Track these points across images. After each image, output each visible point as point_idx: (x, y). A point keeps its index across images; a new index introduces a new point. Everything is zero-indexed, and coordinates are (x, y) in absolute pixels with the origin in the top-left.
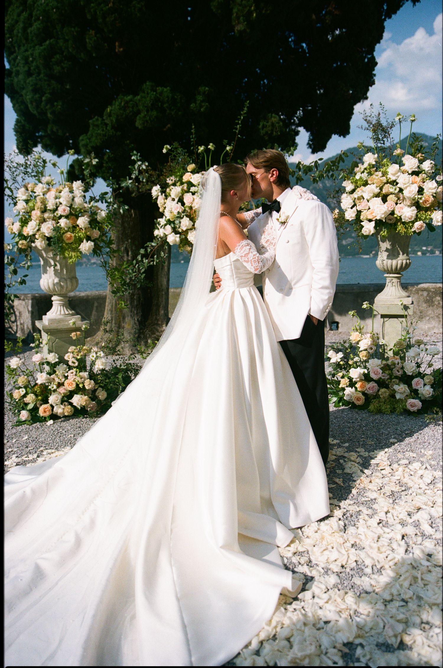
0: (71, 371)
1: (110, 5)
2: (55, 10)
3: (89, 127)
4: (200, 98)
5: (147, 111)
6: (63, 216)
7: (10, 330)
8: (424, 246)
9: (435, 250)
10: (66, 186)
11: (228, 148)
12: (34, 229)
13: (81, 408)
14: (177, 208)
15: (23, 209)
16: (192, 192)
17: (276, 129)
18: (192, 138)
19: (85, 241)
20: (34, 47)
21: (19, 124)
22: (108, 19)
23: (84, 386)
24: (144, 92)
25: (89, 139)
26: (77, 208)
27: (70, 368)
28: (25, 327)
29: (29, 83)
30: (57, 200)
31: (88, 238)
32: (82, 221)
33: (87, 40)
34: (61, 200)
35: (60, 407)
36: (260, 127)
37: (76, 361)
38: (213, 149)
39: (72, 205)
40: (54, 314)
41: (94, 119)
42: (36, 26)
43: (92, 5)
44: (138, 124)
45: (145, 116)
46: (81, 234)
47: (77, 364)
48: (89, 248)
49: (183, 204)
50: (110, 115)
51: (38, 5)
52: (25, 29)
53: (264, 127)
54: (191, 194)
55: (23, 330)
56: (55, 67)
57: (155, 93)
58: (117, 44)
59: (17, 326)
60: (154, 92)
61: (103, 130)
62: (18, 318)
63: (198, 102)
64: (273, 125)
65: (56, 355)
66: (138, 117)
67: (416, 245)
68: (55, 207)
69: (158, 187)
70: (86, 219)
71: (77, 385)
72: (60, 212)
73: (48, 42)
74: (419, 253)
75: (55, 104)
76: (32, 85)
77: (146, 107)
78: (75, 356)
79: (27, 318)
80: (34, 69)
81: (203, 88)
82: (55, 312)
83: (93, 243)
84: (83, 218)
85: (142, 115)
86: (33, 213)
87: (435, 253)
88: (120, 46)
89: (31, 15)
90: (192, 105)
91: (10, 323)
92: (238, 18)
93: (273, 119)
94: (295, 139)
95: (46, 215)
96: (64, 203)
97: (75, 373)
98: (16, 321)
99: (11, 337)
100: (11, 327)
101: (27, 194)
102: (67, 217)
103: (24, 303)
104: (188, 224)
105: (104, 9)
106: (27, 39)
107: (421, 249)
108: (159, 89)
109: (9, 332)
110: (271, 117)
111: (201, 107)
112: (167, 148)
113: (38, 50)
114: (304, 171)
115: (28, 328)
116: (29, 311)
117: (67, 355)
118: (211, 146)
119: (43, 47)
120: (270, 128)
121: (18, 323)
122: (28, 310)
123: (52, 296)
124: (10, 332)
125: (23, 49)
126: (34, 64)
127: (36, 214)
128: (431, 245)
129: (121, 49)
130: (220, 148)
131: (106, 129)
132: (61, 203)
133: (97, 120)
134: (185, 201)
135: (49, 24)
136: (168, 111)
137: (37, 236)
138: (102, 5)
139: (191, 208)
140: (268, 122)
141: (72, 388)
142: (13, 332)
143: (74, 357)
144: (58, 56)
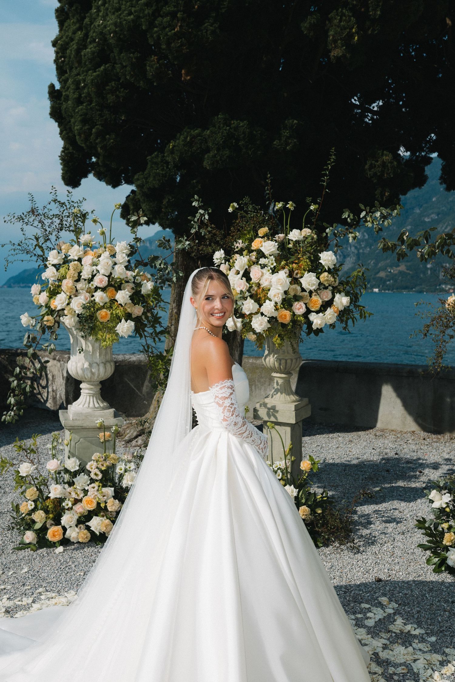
0: (93, 485)
1: (176, 30)
2: (112, 35)
3: (147, 163)
4: (286, 133)
5: (218, 150)
6: (100, 288)
7: (39, 396)
10: (107, 249)
11: (312, 207)
12: (63, 303)
13: (100, 533)
14: (241, 285)
15: (52, 277)
16: (261, 265)
17: (388, 170)
18: (268, 190)
19: (123, 320)
20: (87, 72)
21: (66, 152)
22: (173, 45)
23: (106, 506)
24: (214, 126)
25: (146, 178)
26: (117, 278)
27: (92, 481)
28: (58, 396)
29: (78, 112)
30: (94, 267)
31: (128, 317)
32: (123, 296)
33: (148, 68)
34: (99, 268)
35: (74, 531)
36: (367, 167)
37: (99, 473)
38: (292, 208)
39: (111, 273)
40: (81, 406)
41: (153, 155)
42: (90, 49)
43: (155, 29)
44: (206, 164)
45: (214, 156)
46: (119, 312)
47: (100, 477)
48: (128, 330)
49: (249, 279)
50: (172, 152)
51: (95, 26)
52: (78, 51)
53: (372, 167)
54: (259, 266)
55: (54, 398)
56: (109, 96)
57: (228, 128)
58: (183, 71)
59: (48, 392)
60: (227, 126)
61: (163, 170)
62: (50, 382)
63: (283, 139)
64: (384, 164)
65: (77, 461)
66: (206, 156)
68: (90, 276)
69: (222, 251)
70: (127, 293)
71: (98, 504)
72: (96, 282)
73: (102, 68)
75: (108, 136)
76: (81, 115)
77: (216, 145)
78: (100, 466)
79: (61, 385)
80: (86, 97)
81: (291, 121)
82: (83, 403)
83: (133, 324)
84: (123, 291)
85: (211, 154)
86: (64, 282)
88: (187, 74)
89: (86, 35)
90: (275, 143)
91: (40, 388)
92: (335, 41)
93: (384, 157)
94: (424, 170)
95: (79, 285)
96: (102, 271)
97: (96, 488)
98: (47, 386)
99: (40, 406)
100: (40, 393)
101: (59, 258)
102: (104, 289)
103: (59, 364)
104: (251, 308)
105: (169, 33)
106: (79, 62)
108: (234, 123)
109: (37, 400)
110: (382, 155)
111: (287, 144)
112: (233, 206)
113: (91, 76)
114: (408, 245)
115: (61, 397)
116: (63, 378)
117: (89, 464)
118: (290, 205)
119: (97, 73)
120: (380, 169)
121: (50, 390)
122: (63, 375)
123: (81, 382)
124: (39, 400)
125: (75, 72)
126: (86, 91)
127: (67, 284)
129: (189, 78)
130: (302, 206)
131: (167, 167)
132: (98, 271)
133: (157, 156)
134: (251, 275)
135: (106, 48)
136: (244, 150)
137: (66, 312)
138: (167, 30)
139: (259, 285)
140: (377, 161)
141: (92, 507)
142: (43, 401)
143: (97, 468)
144: (113, 83)
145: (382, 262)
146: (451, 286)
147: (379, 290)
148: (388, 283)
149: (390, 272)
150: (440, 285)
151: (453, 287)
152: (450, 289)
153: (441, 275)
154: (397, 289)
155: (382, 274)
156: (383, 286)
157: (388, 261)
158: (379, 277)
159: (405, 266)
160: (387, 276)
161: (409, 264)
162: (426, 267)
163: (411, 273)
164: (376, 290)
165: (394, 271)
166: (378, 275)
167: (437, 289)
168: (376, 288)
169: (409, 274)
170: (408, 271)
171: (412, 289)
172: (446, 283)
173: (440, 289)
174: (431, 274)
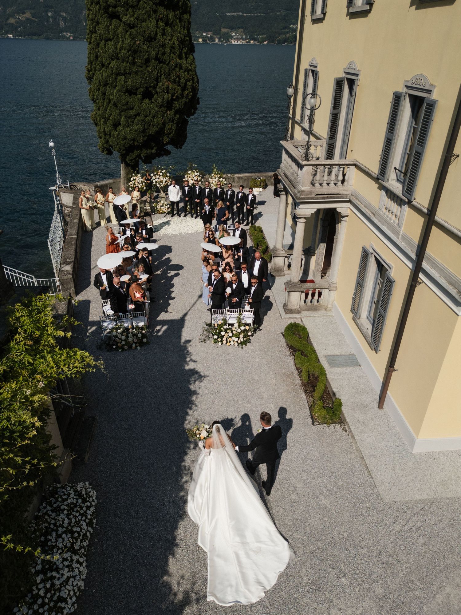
8: (205, 32)
9: (215, 36)
67: (197, 31)
74: (200, 40)
87: (214, 41)
107: (202, 34)
128: (211, 31)
145: (9, 9)
146: (71, 33)
147: (13, 36)
148: (19, 29)
149: (19, 18)
150: (61, 33)
151: (72, 35)
152: (70, 36)
153: (62, 24)
154: (28, 35)
155: (12, 21)
156: (15, 33)
157: (14, 8)
158: (10, 23)
159: (31, 13)
160: (17, 22)
161: (33, 11)
162: (47, 15)
163: (36, 20)
164: (11, 36)
165: (22, 17)
166: (9, 22)
167: (60, 36)
168: (10, 34)
169: (36, 21)
170: (34, 19)
171: (41, 35)
172: (67, 32)
173: (62, 35)
174: (53, 21)
